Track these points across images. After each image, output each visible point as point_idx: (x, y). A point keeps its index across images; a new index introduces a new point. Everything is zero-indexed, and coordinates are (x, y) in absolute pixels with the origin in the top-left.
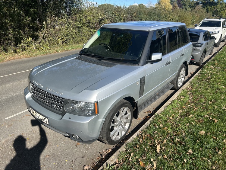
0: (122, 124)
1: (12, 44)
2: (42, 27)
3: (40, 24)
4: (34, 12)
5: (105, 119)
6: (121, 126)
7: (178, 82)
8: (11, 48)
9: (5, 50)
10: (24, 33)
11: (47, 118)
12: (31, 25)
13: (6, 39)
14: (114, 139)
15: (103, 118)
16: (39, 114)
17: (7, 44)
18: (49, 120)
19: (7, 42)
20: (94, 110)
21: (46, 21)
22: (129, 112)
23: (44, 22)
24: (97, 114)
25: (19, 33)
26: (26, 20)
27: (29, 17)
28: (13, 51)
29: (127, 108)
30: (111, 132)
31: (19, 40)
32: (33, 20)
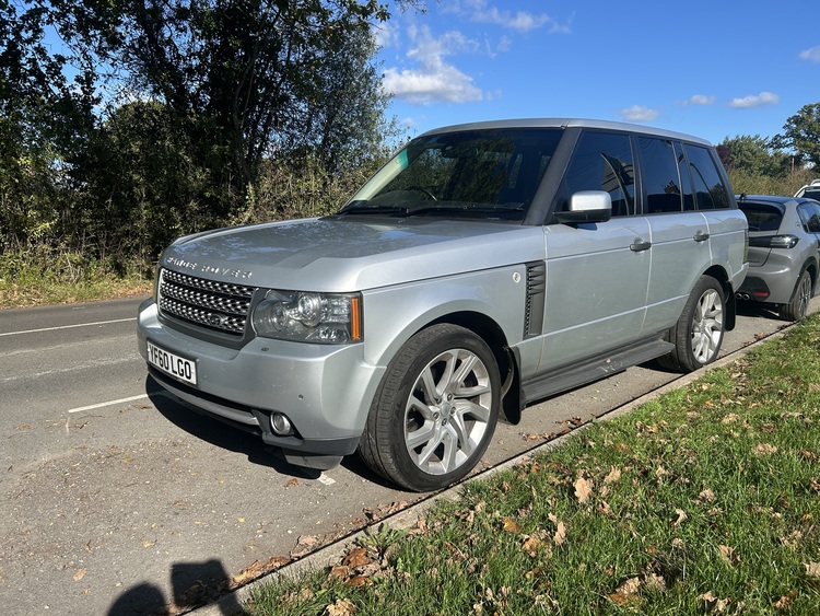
0: (456, 417)
1: (143, 251)
2: (242, 203)
3: (238, 194)
4: (223, 155)
5: (385, 367)
6: (449, 426)
7: (693, 341)
8: (137, 262)
9: (120, 271)
10: (185, 218)
11: (193, 359)
12: (208, 194)
13: (127, 234)
14: (421, 463)
15: (380, 363)
16: (169, 355)
17: (127, 250)
18: (199, 368)
19: (127, 242)
20: (349, 325)
21: (257, 185)
22: (483, 377)
23: (251, 187)
24: (357, 342)
25: (169, 217)
26: (195, 178)
27: (204, 171)
28: (143, 272)
29: (475, 358)
30: (409, 431)
31: (164, 240)
32: (217, 179)
